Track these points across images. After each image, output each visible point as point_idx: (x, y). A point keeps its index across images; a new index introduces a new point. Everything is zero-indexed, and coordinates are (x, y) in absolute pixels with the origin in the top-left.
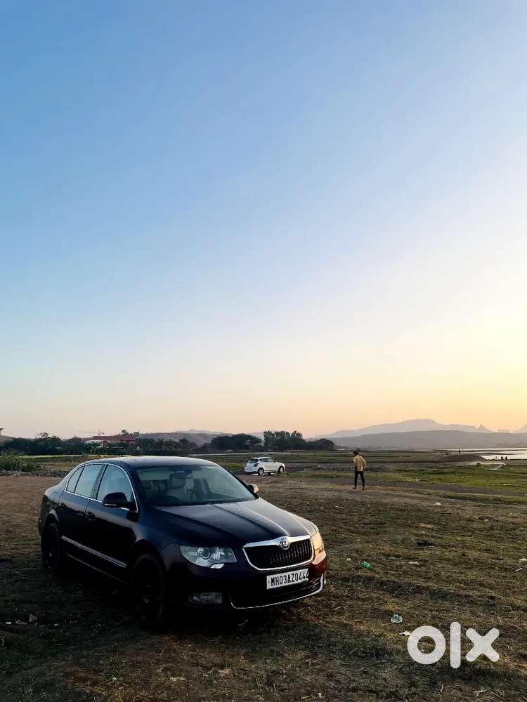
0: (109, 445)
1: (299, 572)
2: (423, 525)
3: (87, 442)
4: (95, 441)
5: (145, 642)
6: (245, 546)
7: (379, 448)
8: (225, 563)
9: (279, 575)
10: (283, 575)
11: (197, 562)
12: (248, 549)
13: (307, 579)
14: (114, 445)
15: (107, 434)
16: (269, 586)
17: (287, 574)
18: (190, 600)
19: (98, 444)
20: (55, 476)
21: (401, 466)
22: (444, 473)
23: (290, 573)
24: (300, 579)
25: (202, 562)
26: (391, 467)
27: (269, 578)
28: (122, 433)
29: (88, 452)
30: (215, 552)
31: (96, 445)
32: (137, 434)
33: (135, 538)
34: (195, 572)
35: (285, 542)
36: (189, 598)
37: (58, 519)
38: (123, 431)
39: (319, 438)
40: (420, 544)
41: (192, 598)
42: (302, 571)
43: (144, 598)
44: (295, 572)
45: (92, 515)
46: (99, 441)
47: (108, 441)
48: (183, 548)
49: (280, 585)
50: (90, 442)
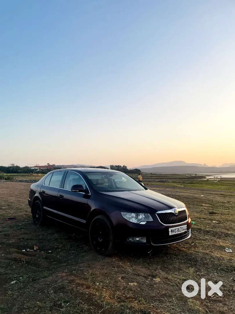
0: (42, 170)
1: (183, 226)
2: (204, 205)
3: (32, 168)
4: (36, 168)
5: (103, 261)
6: (157, 213)
7: (160, 173)
8: (147, 221)
9: (174, 228)
10: (176, 228)
11: (131, 221)
12: (158, 214)
13: (186, 230)
14: (44, 170)
15: (40, 165)
16: (170, 234)
17: (178, 227)
18: (128, 241)
19: (37, 169)
20: (21, 182)
21: (174, 180)
22: (194, 183)
23: (179, 227)
24: (184, 230)
25: (134, 221)
26: (170, 180)
27: (170, 230)
28: (47, 165)
29: (33, 173)
30: (139, 216)
31: (36, 170)
32: (54, 165)
33: (90, 208)
34: (131, 226)
35: (176, 211)
36: (128, 240)
37: (41, 199)
38: (48, 164)
39: (134, 169)
40: (210, 213)
41: (129, 239)
42: (184, 226)
43: (99, 238)
44: (181, 227)
45: (61, 196)
46: (37, 168)
47: (41, 168)
48: (122, 213)
49: (175, 233)
50: (33, 168)
